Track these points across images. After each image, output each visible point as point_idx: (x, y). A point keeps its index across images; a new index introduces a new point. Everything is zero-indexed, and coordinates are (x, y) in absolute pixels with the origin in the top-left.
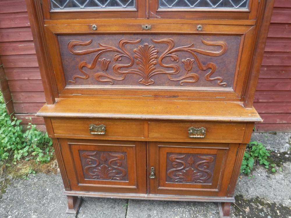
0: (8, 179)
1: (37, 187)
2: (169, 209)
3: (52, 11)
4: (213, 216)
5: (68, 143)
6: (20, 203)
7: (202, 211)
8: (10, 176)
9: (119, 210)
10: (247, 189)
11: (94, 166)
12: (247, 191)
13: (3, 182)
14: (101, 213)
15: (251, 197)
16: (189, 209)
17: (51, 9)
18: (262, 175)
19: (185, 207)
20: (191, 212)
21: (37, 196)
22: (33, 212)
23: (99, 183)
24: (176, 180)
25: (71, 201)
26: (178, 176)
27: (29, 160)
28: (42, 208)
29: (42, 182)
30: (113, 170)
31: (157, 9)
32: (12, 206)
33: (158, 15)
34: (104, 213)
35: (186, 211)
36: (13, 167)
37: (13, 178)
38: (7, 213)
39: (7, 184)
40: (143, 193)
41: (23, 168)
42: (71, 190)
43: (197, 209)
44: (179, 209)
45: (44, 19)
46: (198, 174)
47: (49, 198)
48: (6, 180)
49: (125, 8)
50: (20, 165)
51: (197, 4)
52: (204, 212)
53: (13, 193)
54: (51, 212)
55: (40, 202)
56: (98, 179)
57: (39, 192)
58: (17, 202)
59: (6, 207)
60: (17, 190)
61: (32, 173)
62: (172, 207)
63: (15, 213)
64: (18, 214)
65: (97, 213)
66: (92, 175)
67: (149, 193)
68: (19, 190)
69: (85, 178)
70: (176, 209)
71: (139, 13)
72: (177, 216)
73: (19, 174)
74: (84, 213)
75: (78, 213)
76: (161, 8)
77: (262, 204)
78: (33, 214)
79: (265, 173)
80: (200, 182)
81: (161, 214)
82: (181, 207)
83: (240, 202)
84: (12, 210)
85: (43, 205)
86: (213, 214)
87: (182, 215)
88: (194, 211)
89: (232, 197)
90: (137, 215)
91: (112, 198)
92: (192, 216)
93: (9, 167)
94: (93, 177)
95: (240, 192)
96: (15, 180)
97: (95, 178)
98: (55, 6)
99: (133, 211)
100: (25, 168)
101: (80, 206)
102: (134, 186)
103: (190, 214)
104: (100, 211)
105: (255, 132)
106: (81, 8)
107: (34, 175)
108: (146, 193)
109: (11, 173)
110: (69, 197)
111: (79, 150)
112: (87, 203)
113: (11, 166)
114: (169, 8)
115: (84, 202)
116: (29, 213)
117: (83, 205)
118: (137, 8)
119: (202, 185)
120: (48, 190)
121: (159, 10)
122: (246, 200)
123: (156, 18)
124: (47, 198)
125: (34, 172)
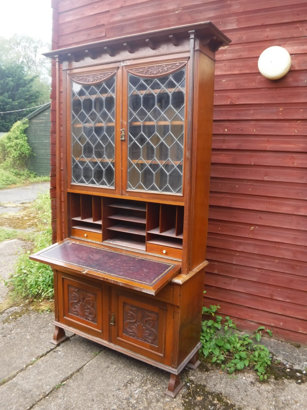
0: (29, 309)
1: (44, 321)
2: (128, 369)
3: (72, 184)
4: (160, 389)
5: (62, 277)
6: (26, 326)
7: (155, 382)
8: (31, 308)
9: (88, 355)
10: (217, 384)
11: (76, 301)
12: (215, 385)
13: (24, 310)
14: (74, 352)
15: (214, 390)
16: (145, 376)
17: (71, 182)
18: (247, 379)
19: (143, 373)
20: (144, 378)
21: (40, 326)
22: (30, 334)
23: (77, 319)
24: (131, 334)
25: (56, 332)
26: (132, 330)
27: (51, 302)
28: (38, 334)
29: (50, 318)
30: (87, 309)
31: (126, 190)
32: (19, 326)
33: (127, 193)
34: (76, 353)
35: (141, 376)
36: (37, 303)
37: (32, 310)
38: (14, 329)
39: (26, 312)
40: (106, 340)
41: (44, 306)
42: (59, 321)
43: (153, 378)
44: (136, 372)
45: (67, 188)
46: (147, 331)
47: (47, 329)
48: (27, 309)
49: (109, 187)
50: (44, 303)
51: (150, 189)
52: (156, 383)
53: (26, 319)
54: (41, 338)
55: (38, 330)
56: (77, 315)
57: (43, 324)
58: (24, 325)
59: (15, 325)
60: (30, 317)
61: (47, 311)
62: (132, 368)
63: (18, 330)
64: (20, 332)
65: (72, 351)
66: (74, 311)
67: (111, 342)
68: (31, 318)
69: (69, 313)
70: (133, 372)
71: (117, 191)
72: (130, 376)
73: (38, 308)
74: (63, 347)
75: (58, 345)
76: (128, 189)
77: (220, 400)
78: (29, 335)
79: (253, 379)
80: (149, 342)
81: (118, 369)
82: (139, 372)
83: (198, 390)
84: (18, 329)
85: (40, 332)
86: (163, 387)
87: (135, 377)
88: (148, 379)
89: (176, 369)
90: (99, 363)
91: (83, 337)
92: (143, 381)
93: (35, 301)
94: (74, 312)
95: (207, 383)
96: (33, 311)
97: (75, 314)
98: (74, 181)
99: (99, 359)
100: (45, 306)
101: (63, 342)
102: (100, 330)
103: (142, 379)
104: (74, 350)
105: (273, 337)
106: (86, 184)
107: (48, 312)
108: (109, 342)
109: (33, 306)
110: (57, 327)
111: (68, 285)
112: (70, 342)
113: (37, 302)
114: (133, 189)
115: (68, 341)
116: (27, 334)
117: (66, 343)
118: (115, 187)
119: (150, 345)
120: (50, 324)
121: (128, 190)
122: (207, 391)
123: (126, 195)
124: (45, 330)
125: (49, 311)
